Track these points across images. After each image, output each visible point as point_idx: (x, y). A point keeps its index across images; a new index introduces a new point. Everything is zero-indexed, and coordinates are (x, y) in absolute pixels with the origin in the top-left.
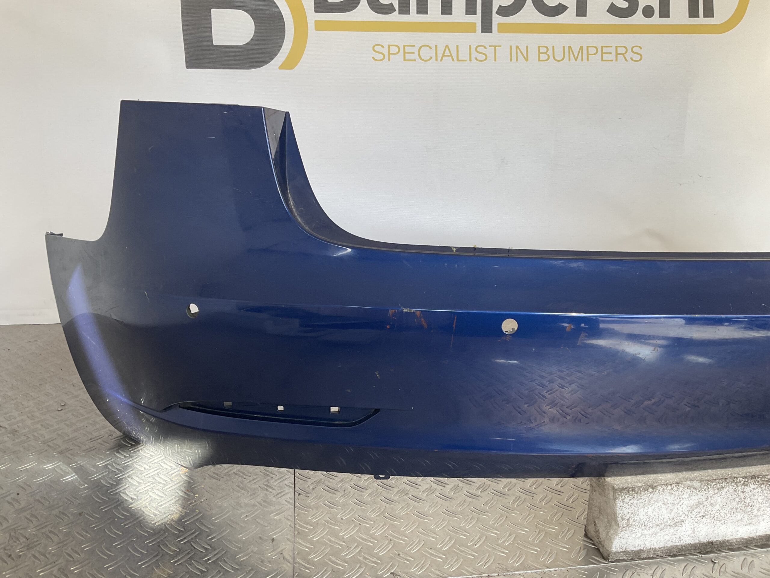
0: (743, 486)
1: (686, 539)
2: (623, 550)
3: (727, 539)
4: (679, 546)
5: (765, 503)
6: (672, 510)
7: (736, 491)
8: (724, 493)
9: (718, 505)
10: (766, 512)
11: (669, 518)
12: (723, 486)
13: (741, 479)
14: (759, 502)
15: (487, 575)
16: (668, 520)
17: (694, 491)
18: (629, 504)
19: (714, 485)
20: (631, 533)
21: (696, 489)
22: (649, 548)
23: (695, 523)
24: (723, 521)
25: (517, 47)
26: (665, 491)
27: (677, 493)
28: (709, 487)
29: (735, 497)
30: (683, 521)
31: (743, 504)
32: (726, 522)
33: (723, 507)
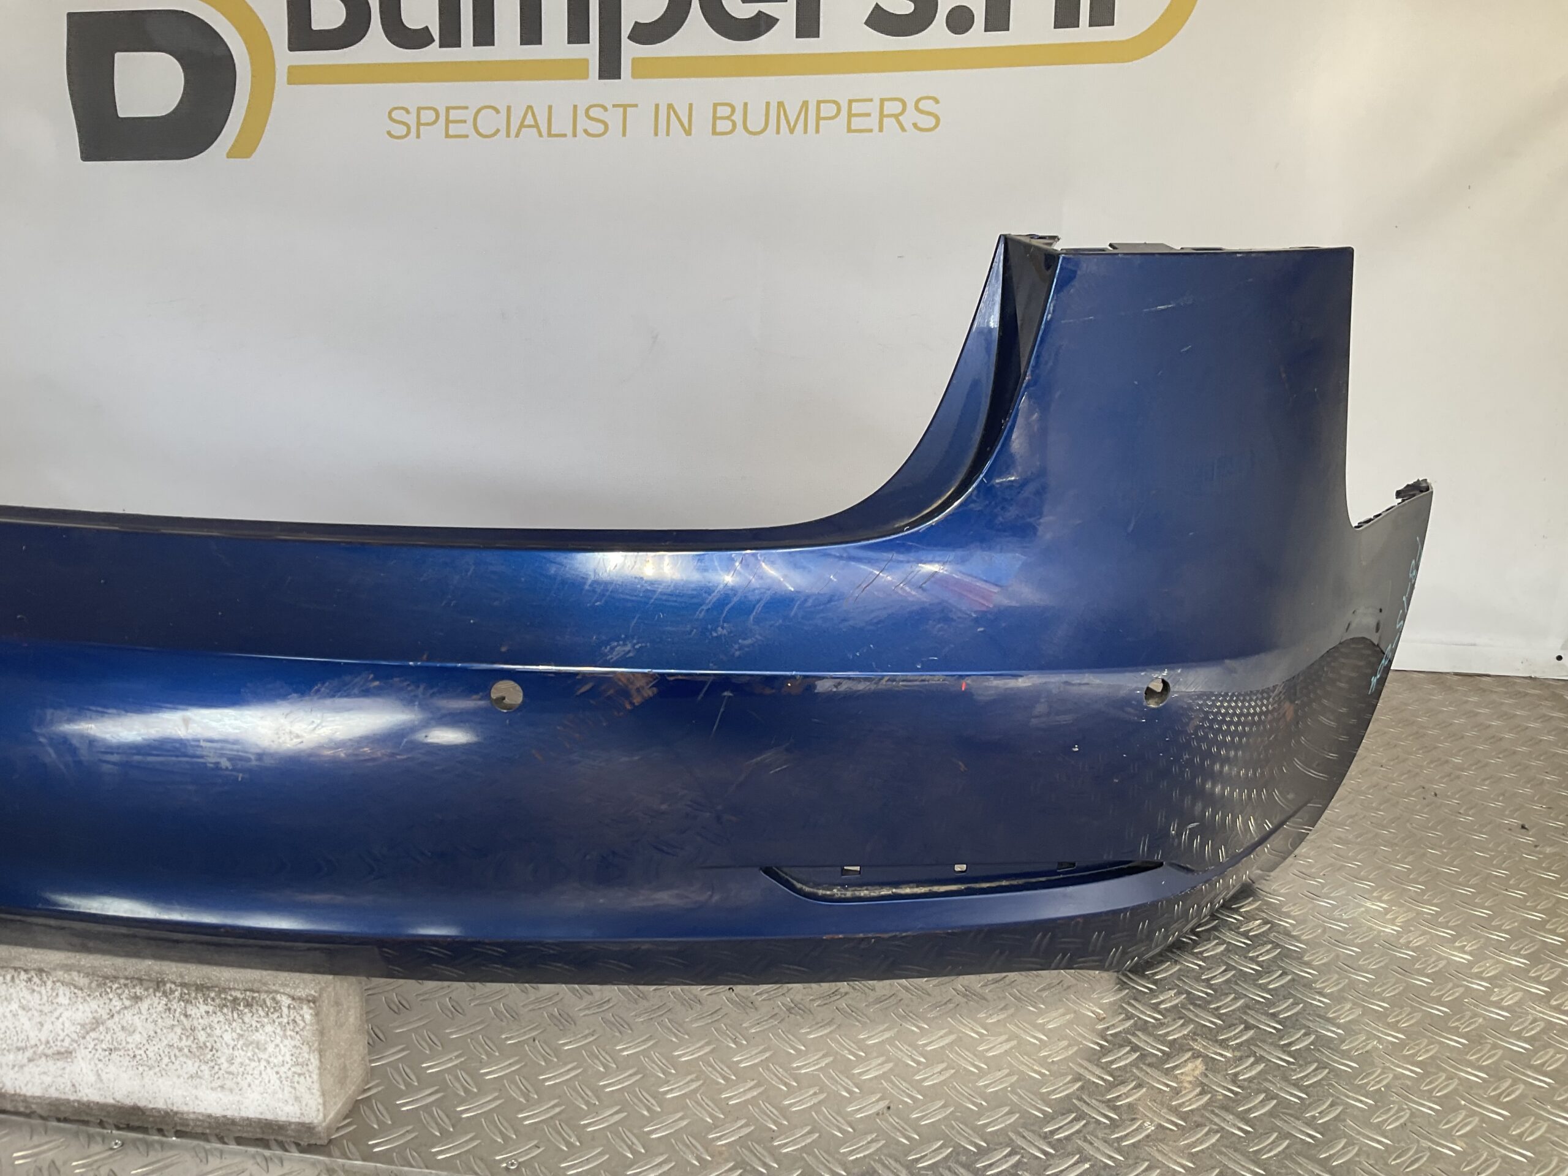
0: (182, 1004)
1: (87, 1091)
3: (175, 1109)
4: (74, 1101)
5: (242, 1049)
6: (42, 1025)
7: (169, 1009)
8: (144, 1011)
9: (137, 1034)
10: (247, 1068)
11: (40, 1040)
12: (138, 994)
13: (173, 986)
14: (228, 1045)
16: (38, 1043)
17: (79, 993)
19: (117, 988)
21: (80, 989)
22: (13, 1092)
23: (96, 1061)
24: (157, 1069)
25: (670, 107)
26: (17, 981)
28: (109, 990)
29: (170, 1022)
30: (71, 1053)
31: (193, 1042)
32: (164, 1073)
33: (149, 1039)
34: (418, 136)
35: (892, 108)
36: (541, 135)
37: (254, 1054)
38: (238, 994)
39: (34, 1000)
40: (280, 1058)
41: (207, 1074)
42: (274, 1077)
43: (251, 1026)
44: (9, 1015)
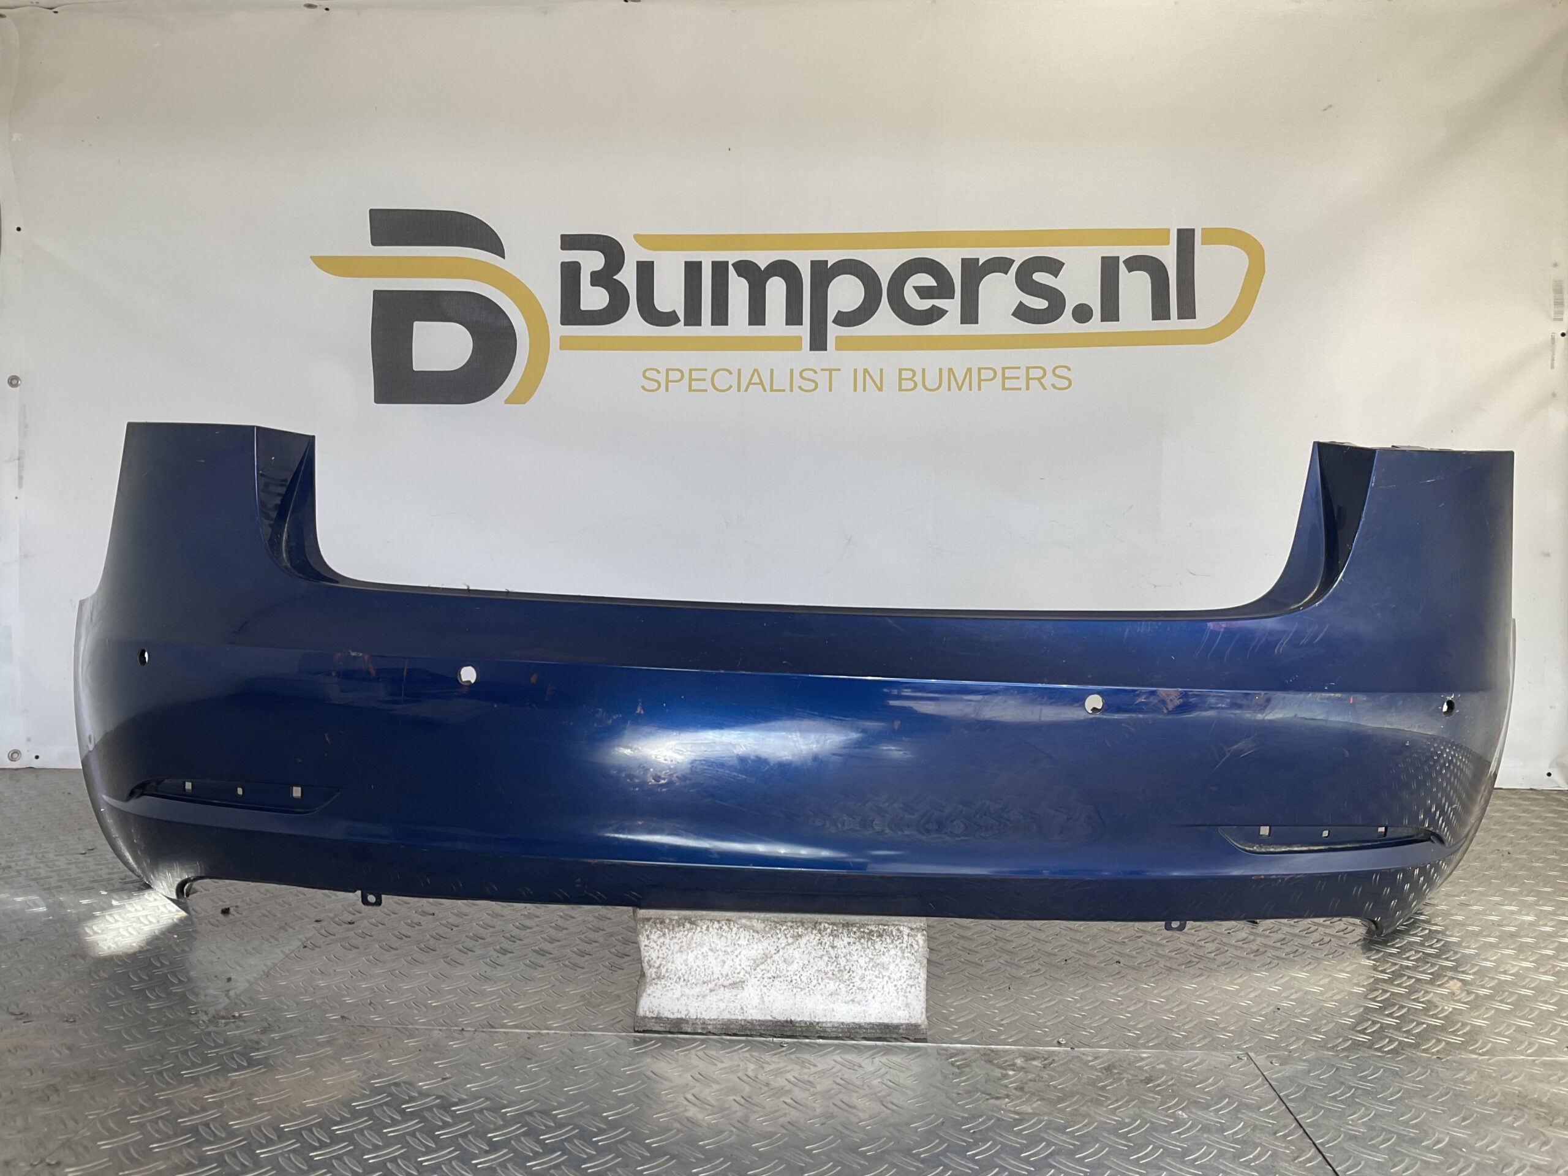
0: (831, 938)
1: (751, 1011)
2: (655, 1016)
3: (817, 1020)
4: (741, 1021)
5: (872, 970)
6: (724, 962)
8: (802, 945)
9: (795, 964)
10: (874, 984)
11: (722, 974)
12: (800, 933)
13: (826, 925)
14: (861, 967)
15: (460, 1028)
16: (720, 977)
17: (756, 935)
18: (658, 943)
19: (785, 930)
20: (665, 989)
21: (757, 932)
22: (695, 1017)
23: (762, 987)
24: (807, 990)
25: (866, 371)
26: (711, 929)
27: (729, 936)
28: (778, 931)
29: (820, 953)
30: (744, 982)
31: (836, 967)
32: (811, 992)
33: (804, 967)
34: (667, 390)
35: (1036, 373)
36: (765, 390)
37: (880, 972)
38: (873, 928)
39: (721, 944)
40: (899, 974)
41: (844, 990)
42: (893, 989)
43: (880, 951)
44: (700, 957)
